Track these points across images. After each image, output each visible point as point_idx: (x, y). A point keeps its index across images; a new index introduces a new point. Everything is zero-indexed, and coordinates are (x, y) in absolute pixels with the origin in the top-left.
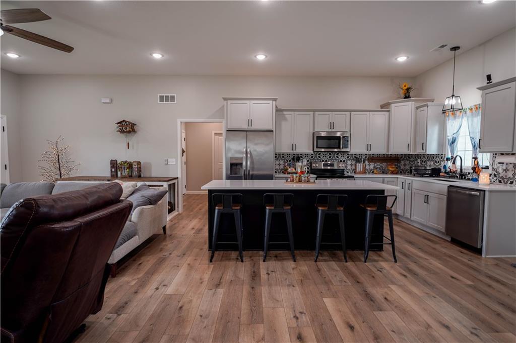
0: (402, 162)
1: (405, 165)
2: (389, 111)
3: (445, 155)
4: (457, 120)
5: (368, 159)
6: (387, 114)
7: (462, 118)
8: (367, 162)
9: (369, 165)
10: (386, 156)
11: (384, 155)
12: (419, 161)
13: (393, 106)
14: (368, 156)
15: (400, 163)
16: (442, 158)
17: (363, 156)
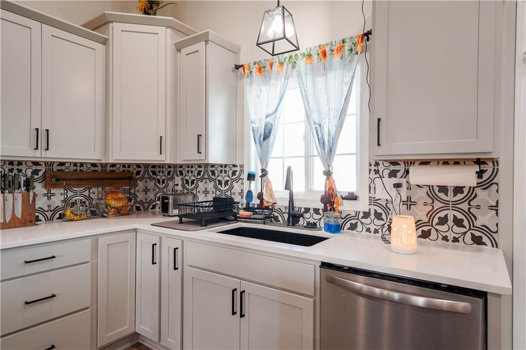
0: (141, 185)
1: (146, 190)
2: (105, 42)
3: (242, 166)
4: (273, 81)
5: (44, 178)
6: (100, 47)
7: (287, 78)
8: (39, 188)
9: (49, 196)
10: (99, 169)
11: (94, 165)
12: (178, 180)
13: (116, 27)
14: (43, 169)
15: (136, 185)
16: (234, 173)
17: (23, 168)
